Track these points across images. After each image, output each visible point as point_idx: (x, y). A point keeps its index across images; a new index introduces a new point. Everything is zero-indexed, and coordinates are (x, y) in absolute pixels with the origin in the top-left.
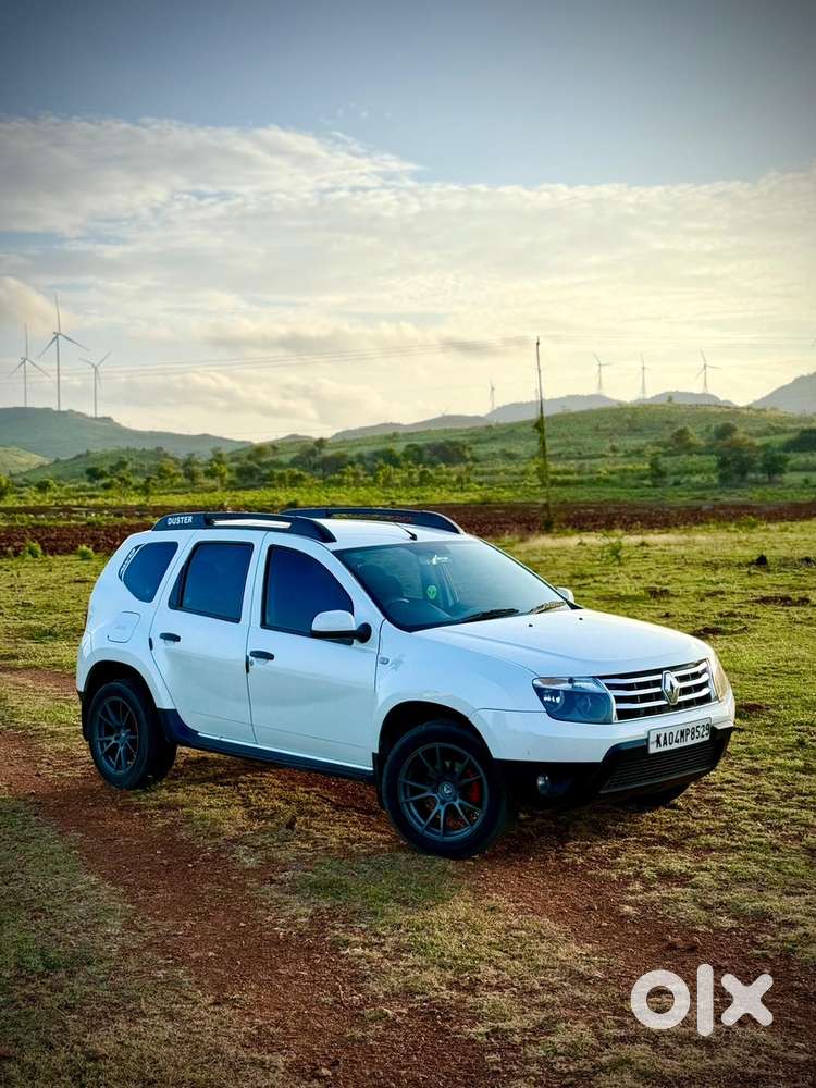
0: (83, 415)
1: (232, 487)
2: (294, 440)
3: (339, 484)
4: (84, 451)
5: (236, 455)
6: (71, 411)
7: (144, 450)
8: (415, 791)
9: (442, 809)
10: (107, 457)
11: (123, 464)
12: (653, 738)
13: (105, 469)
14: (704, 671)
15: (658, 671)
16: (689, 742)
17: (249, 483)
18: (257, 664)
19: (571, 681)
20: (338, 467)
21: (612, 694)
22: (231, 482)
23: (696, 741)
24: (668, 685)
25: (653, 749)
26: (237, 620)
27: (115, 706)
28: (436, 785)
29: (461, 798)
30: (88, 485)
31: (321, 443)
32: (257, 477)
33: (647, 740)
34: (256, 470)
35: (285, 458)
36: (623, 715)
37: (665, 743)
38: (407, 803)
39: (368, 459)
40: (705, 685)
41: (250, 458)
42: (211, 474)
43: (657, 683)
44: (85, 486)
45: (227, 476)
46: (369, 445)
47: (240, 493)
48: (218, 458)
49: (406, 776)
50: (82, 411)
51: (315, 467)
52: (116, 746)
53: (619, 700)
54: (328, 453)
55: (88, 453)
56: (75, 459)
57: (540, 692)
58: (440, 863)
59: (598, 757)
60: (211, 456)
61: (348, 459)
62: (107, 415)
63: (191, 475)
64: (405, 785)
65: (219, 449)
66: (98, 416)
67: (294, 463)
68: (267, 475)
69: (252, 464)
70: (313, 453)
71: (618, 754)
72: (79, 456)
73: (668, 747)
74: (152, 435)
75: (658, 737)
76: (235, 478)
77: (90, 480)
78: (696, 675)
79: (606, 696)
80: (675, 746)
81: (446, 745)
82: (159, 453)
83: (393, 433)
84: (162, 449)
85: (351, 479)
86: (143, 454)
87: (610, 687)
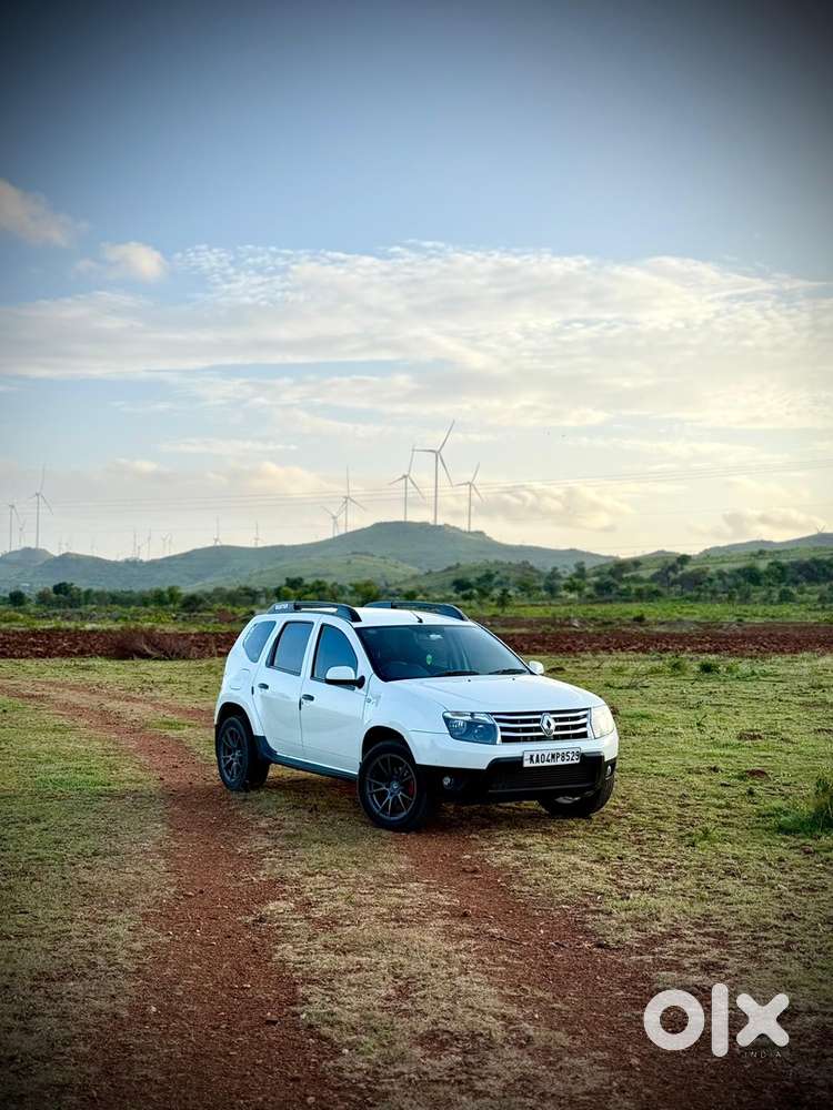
0: (458, 529)
1: (589, 600)
2: (660, 556)
3: (697, 599)
4: (454, 564)
5: (598, 569)
6: (446, 525)
7: (510, 563)
8: (377, 786)
9: (391, 798)
10: (475, 570)
11: (489, 577)
12: (527, 756)
13: (472, 580)
14: (585, 716)
15: (540, 713)
16: (559, 762)
17: (607, 597)
18: (306, 703)
19: (472, 714)
20: (696, 584)
21: (498, 725)
22: (590, 596)
23: (565, 762)
24: (545, 722)
25: (527, 764)
26: (299, 674)
27: (231, 733)
28: (388, 782)
29: (403, 791)
30: (455, 595)
31: (684, 559)
32: (614, 592)
33: (522, 758)
34: (613, 584)
35: (645, 574)
36: (505, 740)
37: (537, 761)
38: (372, 794)
39: (730, 576)
40: (584, 725)
41: (611, 573)
42: (571, 588)
43: (537, 721)
44: (451, 597)
45: (587, 590)
46: (733, 562)
47: (595, 607)
48: (581, 572)
49: (371, 775)
50: (457, 526)
51: (675, 582)
52: (232, 762)
53: (503, 729)
54: (689, 568)
55: (458, 565)
56: (445, 571)
57: (447, 720)
58: (385, 833)
59: (484, 766)
60: (575, 571)
61: (708, 576)
62: (479, 529)
63: (552, 589)
64: (370, 783)
65: (583, 563)
66: (473, 529)
67: (654, 579)
68: (625, 590)
69: (610, 579)
70: (673, 568)
71: (497, 765)
72: (450, 569)
73: (540, 764)
74: (521, 549)
75: (532, 757)
76: (594, 593)
77: (456, 592)
78: (577, 718)
79: (494, 726)
80: (546, 764)
81: (395, 756)
82: (525, 567)
83: (761, 549)
84: (527, 563)
85: (709, 595)
86: (509, 567)
87: (498, 720)
